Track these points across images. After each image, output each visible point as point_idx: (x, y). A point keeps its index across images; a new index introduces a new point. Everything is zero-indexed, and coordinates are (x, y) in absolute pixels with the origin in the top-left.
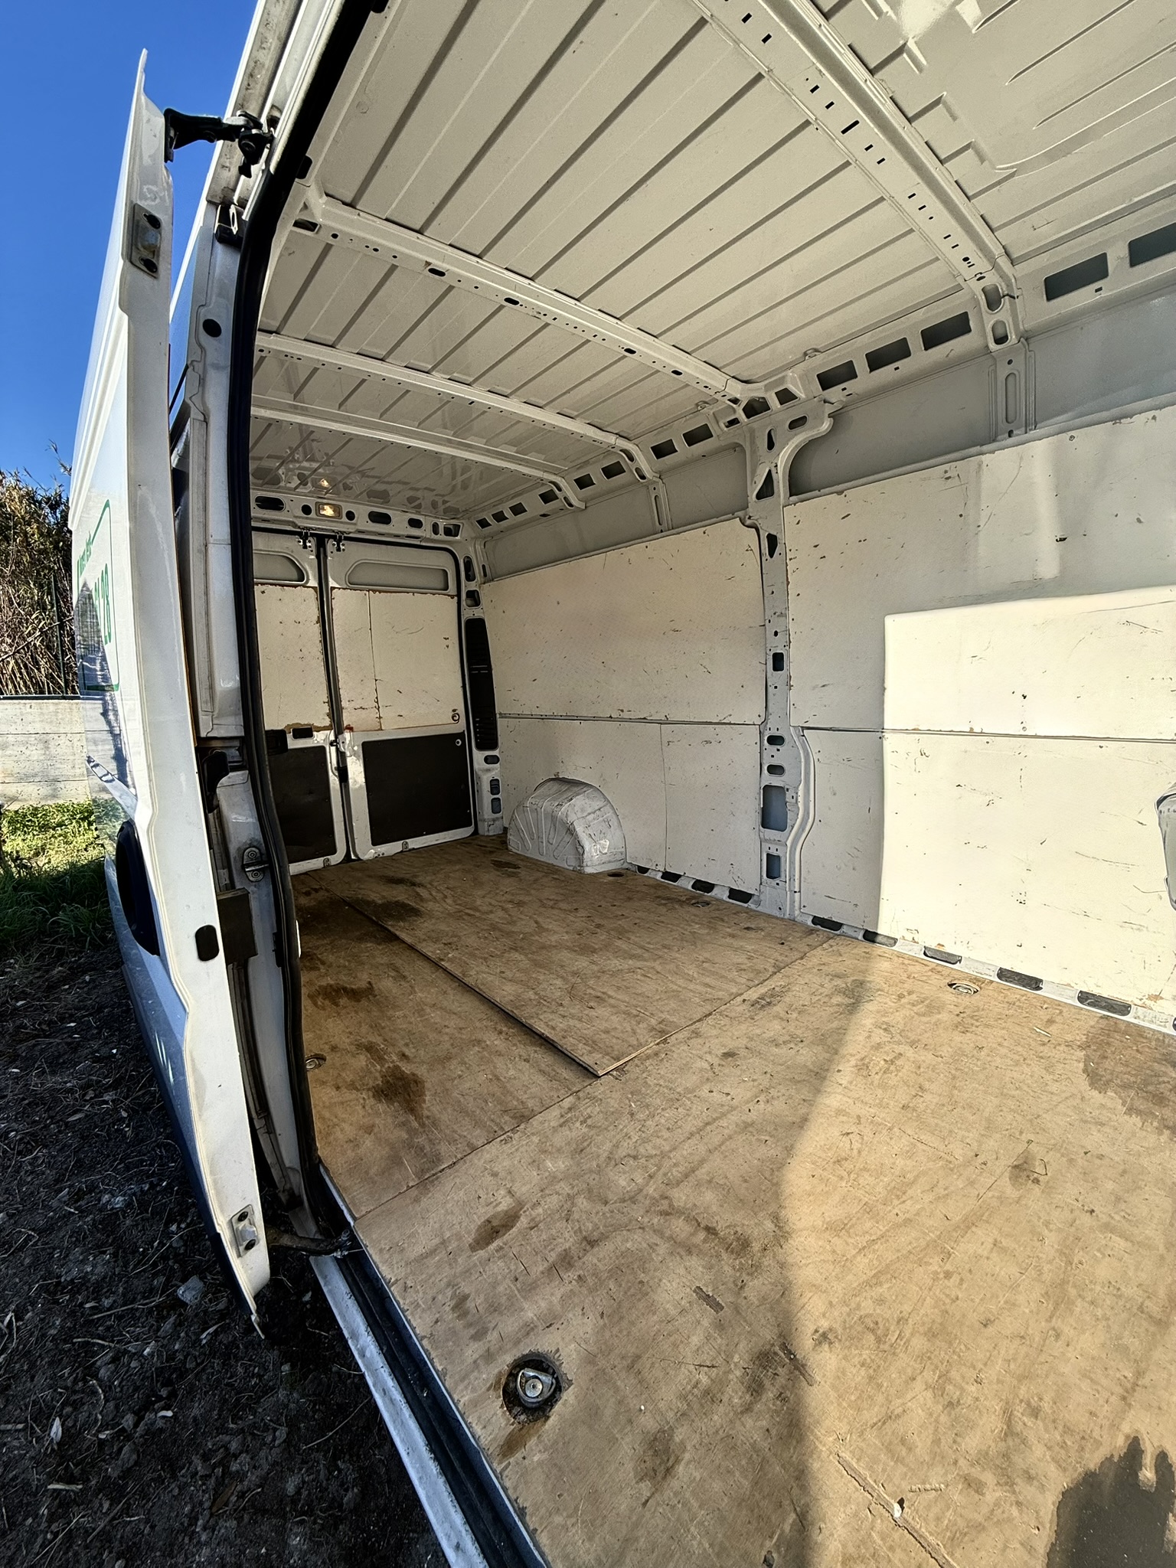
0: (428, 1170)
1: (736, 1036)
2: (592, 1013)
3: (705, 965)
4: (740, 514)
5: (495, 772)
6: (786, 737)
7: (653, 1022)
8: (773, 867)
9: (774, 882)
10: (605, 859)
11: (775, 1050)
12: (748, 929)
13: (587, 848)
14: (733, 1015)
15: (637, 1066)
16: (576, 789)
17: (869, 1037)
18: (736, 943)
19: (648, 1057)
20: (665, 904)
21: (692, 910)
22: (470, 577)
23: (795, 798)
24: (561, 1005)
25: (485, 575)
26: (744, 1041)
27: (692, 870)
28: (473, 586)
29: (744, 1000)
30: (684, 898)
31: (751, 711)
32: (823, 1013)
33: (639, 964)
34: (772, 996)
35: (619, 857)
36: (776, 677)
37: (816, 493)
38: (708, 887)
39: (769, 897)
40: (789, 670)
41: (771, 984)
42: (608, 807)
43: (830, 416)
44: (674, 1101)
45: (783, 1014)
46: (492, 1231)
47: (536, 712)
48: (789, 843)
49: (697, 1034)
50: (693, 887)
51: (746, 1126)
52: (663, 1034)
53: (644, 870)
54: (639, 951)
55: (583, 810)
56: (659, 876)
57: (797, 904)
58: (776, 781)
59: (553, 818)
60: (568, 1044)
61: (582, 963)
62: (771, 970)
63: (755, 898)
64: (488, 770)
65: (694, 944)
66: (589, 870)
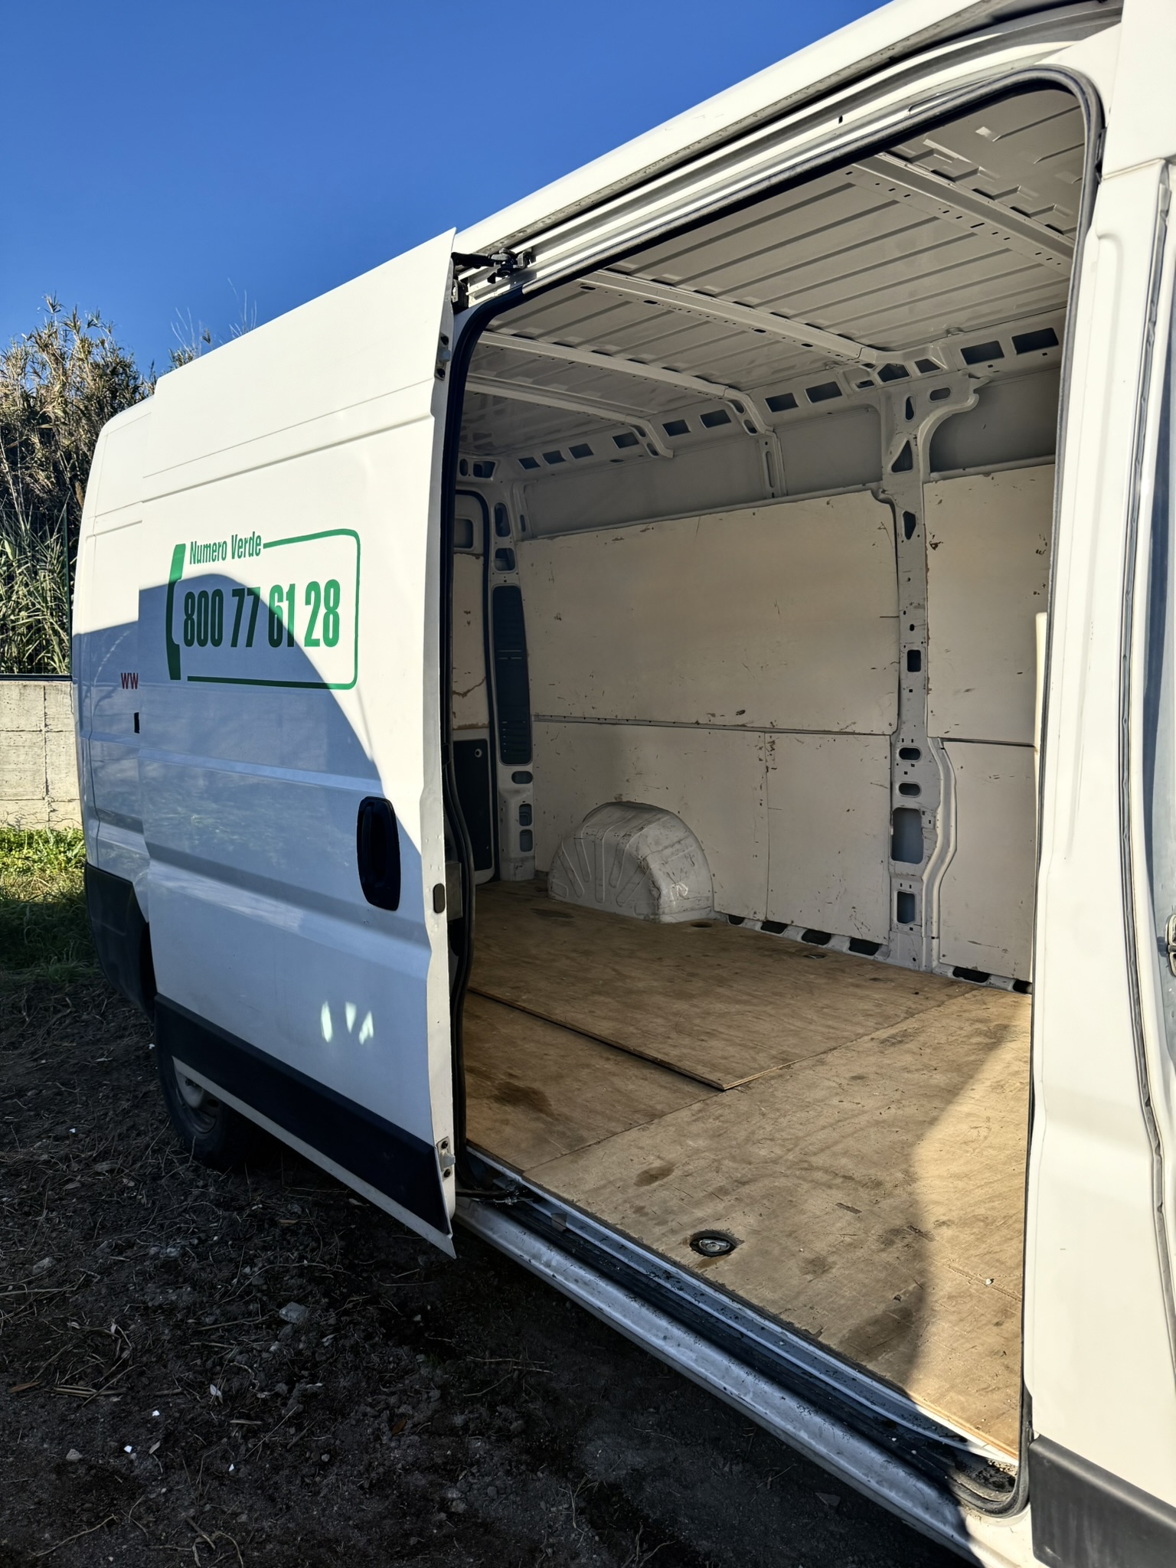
0: (576, 1145)
1: (866, 1065)
2: (704, 1044)
3: (825, 1010)
4: (873, 485)
5: (527, 793)
6: (923, 752)
7: (774, 1052)
8: (906, 907)
9: (906, 927)
10: (687, 905)
11: (906, 1075)
12: (875, 979)
13: (664, 891)
14: (861, 1049)
15: (761, 1083)
16: (647, 816)
17: (1008, 1067)
18: (859, 992)
19: (773, 1078)
20: (770, 956)
21: (806, 961)
22: (503, 531)
23: (933, 823)
24: (669, 1038)
25: (524, 529)
26: (874, 1069)
27: (802, 916)
28: (505, 542)
29: (872, 1039)
30: (793, 950)
31: (879, 718)
32: (960, 1050)
33: (748, 1008)
34: (904, 1036)
35: (703, 904)
36: (911, 679)
37: (960, 471)
38: (824, 937)
39: (900, 946)
40: (927, 671)
41: (903, 1026)
42: (690, 840)
43: (975, 391)
44: (806, 1106)
45: (916, 1050)
46: (650, 1177)
47: (593, 714)
48: (925, 877)
49: (822, 1063)
50: (803, 938)
51: (877, 1123)
52: (786, 1061)
53: (737, 920)
54: (745, 998)
55: (657, 843)
56: (758, 927)
57: (935, 953)
58: (910, 802)
59: (618, 852)
60: (687, 1065)
61: (680, 1006)
62: (903, 1015)
63: (883, 949)
64: (517, 792)
65: (811, 992)
66: (667, 919)
